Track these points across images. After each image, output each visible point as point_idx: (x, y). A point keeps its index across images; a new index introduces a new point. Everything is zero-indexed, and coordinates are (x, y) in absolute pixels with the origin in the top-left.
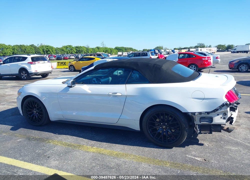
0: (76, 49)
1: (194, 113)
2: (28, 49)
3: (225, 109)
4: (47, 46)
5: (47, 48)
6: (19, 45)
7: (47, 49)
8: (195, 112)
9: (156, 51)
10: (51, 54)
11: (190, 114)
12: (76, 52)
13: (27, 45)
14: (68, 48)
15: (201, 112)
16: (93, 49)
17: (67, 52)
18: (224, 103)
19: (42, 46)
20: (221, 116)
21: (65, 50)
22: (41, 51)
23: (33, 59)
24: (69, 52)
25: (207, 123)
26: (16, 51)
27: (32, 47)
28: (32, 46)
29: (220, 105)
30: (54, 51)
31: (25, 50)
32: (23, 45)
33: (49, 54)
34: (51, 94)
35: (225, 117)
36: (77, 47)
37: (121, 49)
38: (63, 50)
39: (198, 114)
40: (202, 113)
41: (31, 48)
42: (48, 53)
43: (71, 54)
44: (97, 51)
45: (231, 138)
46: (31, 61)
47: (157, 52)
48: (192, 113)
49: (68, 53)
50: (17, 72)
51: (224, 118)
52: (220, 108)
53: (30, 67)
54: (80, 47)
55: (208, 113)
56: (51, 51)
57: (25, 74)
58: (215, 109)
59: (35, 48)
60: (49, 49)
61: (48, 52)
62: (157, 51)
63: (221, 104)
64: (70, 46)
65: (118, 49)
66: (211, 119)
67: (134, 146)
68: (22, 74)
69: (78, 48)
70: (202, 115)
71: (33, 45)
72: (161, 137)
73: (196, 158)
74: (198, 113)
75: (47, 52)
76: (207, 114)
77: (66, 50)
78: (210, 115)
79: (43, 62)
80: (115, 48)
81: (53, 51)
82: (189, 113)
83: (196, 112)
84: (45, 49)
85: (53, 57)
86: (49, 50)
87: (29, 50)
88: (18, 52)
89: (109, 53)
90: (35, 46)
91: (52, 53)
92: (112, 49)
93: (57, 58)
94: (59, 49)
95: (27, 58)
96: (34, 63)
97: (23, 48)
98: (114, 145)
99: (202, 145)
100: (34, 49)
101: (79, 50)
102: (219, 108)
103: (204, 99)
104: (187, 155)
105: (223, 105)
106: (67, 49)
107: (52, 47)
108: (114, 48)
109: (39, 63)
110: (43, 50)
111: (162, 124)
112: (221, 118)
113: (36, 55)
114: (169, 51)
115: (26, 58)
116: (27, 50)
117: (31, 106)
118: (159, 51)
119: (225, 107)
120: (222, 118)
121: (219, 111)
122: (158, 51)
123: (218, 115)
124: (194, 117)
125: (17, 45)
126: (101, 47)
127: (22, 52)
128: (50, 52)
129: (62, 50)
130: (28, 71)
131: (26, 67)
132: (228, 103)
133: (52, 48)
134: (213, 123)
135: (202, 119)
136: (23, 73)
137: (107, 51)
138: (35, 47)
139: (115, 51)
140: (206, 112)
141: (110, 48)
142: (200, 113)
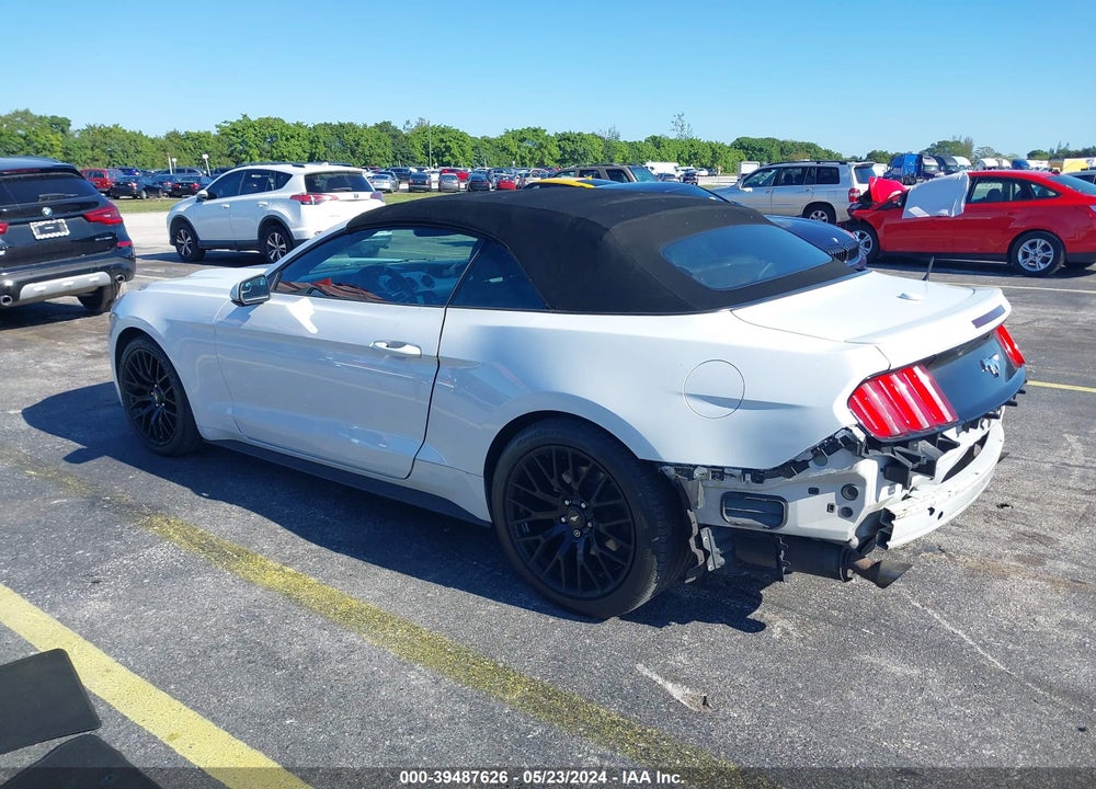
0: (559, 146)
1: (687, 470)
2: (367, 140)
3: (842, 468)
4: (443, 132)
5: (441, 136)
6: (335, 123)
7: (442, 141)
8: (693, 463)
9: (926, 162)
10: (456, 165)
11: (671, 472)
12: (558, 158)
13: (365, 125)
14: (525, 139)
15: (723, 468)
16: (632, 145)
17: (522, 158)
18: (838, 436)
19: (423, 130)
20: (830, 497)
21: (514, 150)
22: (418, 153)
23: (310, 180)
24: (531, 160)
25: (758, 527)
26: (322, 149)
27: (384, 134)
28: (384, 127)
29: (817, 441)
30: (470, 154)
31: (358, 145)
32: (351, 124)
33: (448, 164)
34: (194, 329)
35: (849, 504)
36: (565, 138)
37: (761, 150)
38: (504, 149)
39: (707, 474)
40: (726, 470)
41: (379, 138)
42: (445, 160)
43: (537, 165)
44: (652, 155)
45: (930, 618)
46: (303, 190)
47: (933, 169)
48: (679, 467)
49: (524, 164)
50: (252, 234)
51: (847, 513)
52: (815, 456)
53: (298, 214)
54: (579, 135)
55: (758, 476)
56: (455, 151)
57: (281, 243)
58: (792, 458)
59: (395, 137)
60: (448, 143)
61: (443, 156)
62: (931, 163)
63: (820, 437)
64: (535, 130)
65: (747, 149)
66: (776, 509)
67: (447, 585)
68: (269, 242)
69: (569, 140)
70: (731, 485)
71: (389, 123)
72: (558, 561)
73: (669, 686)
74: (705, 470)
75: (438, 154)
76: (753, 480)
77: (519, 147)
78: (771, 487)
79: (350, 195)
80: (732, 145)
81: (463, 153)
82: (667, 464)
83: (696, 466)
84: (433, 142)
85: (453, 178)
86: (448, 149)
87: (371, 147)
88: (330, 154)
89: (703, 166)
90: (395, 129)
91: (461, 159)
92: (721, 146)
93: (471, 185)
94: (488, 146)
95: (291, 176)
96: (313, 199)
97: (350, 138)
98: (375, 569)
99: (758, 627)
100: (389, 141)
101: (574, 152)
102: (810, 456)
103: (739, 404)
104: (640, 667)
105: (831, 446)
106: (525, 144)
107: (462, 134)
108: (728, 144)
109: (336, 199)
110: (426, 147)
111: (567, 503)
112: (831, 508)
113: (325, 167)
114: (996, 164)
115: (288, 177)
116: (365, 147)
117: (149, 373)
118: (941, 162)
119: (842, 454)
120: (837, 508)
121: (813, 473)
122: (935, 163)
123: (814, 491)
124: (688, 486)
125: (328, 122)
126: (673, 136)
127: (344, 152)
128: (452, 155)
129: (501, 147)
130: (292, 230)
131: (285, 212)
132: (861, 436)
133: (460, 137)
134: (788, 528)
135: (731, 500)
136: (273, 238)
137: (695, 154)
138: (395, 135)
139: (732, 156)
140: (745, 471)
141: (710, 144)
142: (718, 472)
